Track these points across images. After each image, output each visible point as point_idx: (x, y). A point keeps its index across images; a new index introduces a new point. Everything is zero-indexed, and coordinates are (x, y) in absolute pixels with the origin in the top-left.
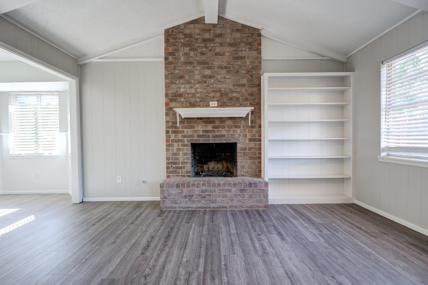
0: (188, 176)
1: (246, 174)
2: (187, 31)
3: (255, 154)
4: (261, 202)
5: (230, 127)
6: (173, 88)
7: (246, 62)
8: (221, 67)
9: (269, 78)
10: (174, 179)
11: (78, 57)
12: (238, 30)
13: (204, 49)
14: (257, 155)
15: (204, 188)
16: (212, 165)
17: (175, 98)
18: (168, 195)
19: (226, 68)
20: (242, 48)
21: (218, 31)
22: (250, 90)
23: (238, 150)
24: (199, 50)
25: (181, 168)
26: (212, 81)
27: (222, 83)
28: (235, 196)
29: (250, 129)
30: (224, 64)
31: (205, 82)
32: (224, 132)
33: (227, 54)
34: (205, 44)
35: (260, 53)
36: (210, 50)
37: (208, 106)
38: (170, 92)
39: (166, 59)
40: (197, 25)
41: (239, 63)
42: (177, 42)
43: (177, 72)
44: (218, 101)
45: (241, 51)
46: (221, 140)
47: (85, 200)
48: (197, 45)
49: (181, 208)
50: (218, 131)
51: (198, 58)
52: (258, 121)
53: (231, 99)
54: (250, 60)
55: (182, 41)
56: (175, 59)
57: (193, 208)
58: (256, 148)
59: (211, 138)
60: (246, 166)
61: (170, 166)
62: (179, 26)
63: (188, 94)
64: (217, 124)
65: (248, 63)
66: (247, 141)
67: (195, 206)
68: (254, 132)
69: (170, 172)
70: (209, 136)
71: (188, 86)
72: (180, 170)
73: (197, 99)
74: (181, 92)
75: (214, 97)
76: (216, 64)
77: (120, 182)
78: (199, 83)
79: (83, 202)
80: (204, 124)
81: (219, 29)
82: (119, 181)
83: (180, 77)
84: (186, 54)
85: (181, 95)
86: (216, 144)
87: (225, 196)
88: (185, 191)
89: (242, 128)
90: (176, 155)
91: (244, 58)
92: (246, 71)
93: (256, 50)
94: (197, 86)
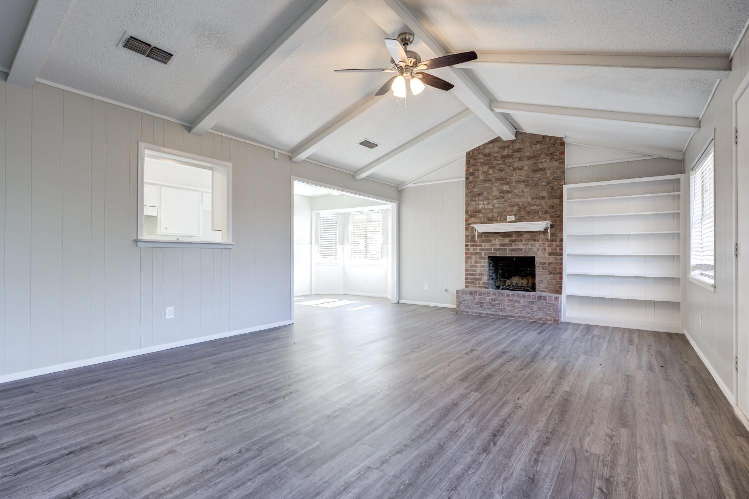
0: (485, 287)
1: (546, 290)
2: (487, 151)
3: (556, 270)
4: (551, 316)
5: (528, 241)
6: (472, 205)
7: (546, 173)
8: (519, 182)
9: (568, 189)
10: (471, 288)
11: (398, 185)
12: (538, 142)
13: (502, 166)
14: (558, 271)
15: (494, 297)
16: (515, 280)
17: (474, 214)
18: (463, 301)
19: (524, 181)
20: (542, 159)
21: (517, 146)
22: (550, 202)
23: (537, 265)
24: (498, 167)
25: (478, 279)
26: (510, 195)
27: (520, 197)
28: (524, 307)
29: (549, 243)
30: (523, 178)
31: (503, 198)
32: (521, 245)
33: (526, 168)
34: (504, 161)
35: (563, 162)
36: (509, 166)
37: (505, 220)
38: (470, 208)
39: (467, 179)
40: (496, 144)
41: (539, 175)
42: (477, 162)
43: (476, 190)
44: (515, 215)
45: (542, 162)
46: (518, 254)
47: (401, 301)
48: (495, 163)
49: (473, 313)
50: (515, 245)
51: (496, 175)
52: (559, 235)
53: (529, 212)
54: (551, 170)
55: (482, 160)
56: (475, 178)
57: (484, 314)
58: (556, 263)
59: (508, 252)
60: (545, 282)
61: (468, 277)
62: (479, 147)
63: (486, 210)
64: (514, 237)
65: (548, 175)
66: (546, 255)
67: (485, 312)
68: (555, 246)
69: (468, 283)
70: (506, 250)
71: (486, 202)
72: (478, 281)
73: (494, 214)
74: (480, 208)
75: (511, 211)
76: (514, 179)
77: (427, 289)
78: (497, 198)
79: (398, 303)
80: (501, 238)
81: (518, 144)
82: (426, 288)
83: (479, 195)
84: (485, 173)
85: (479, 211)
86: (516, 257)
87: (513, 306)
88: (477, 298)
89: (541, 242)
90: (474, 267)
91: (544, 169)
92: (546, 182)
93: (558, 160)
94: (495, 201)
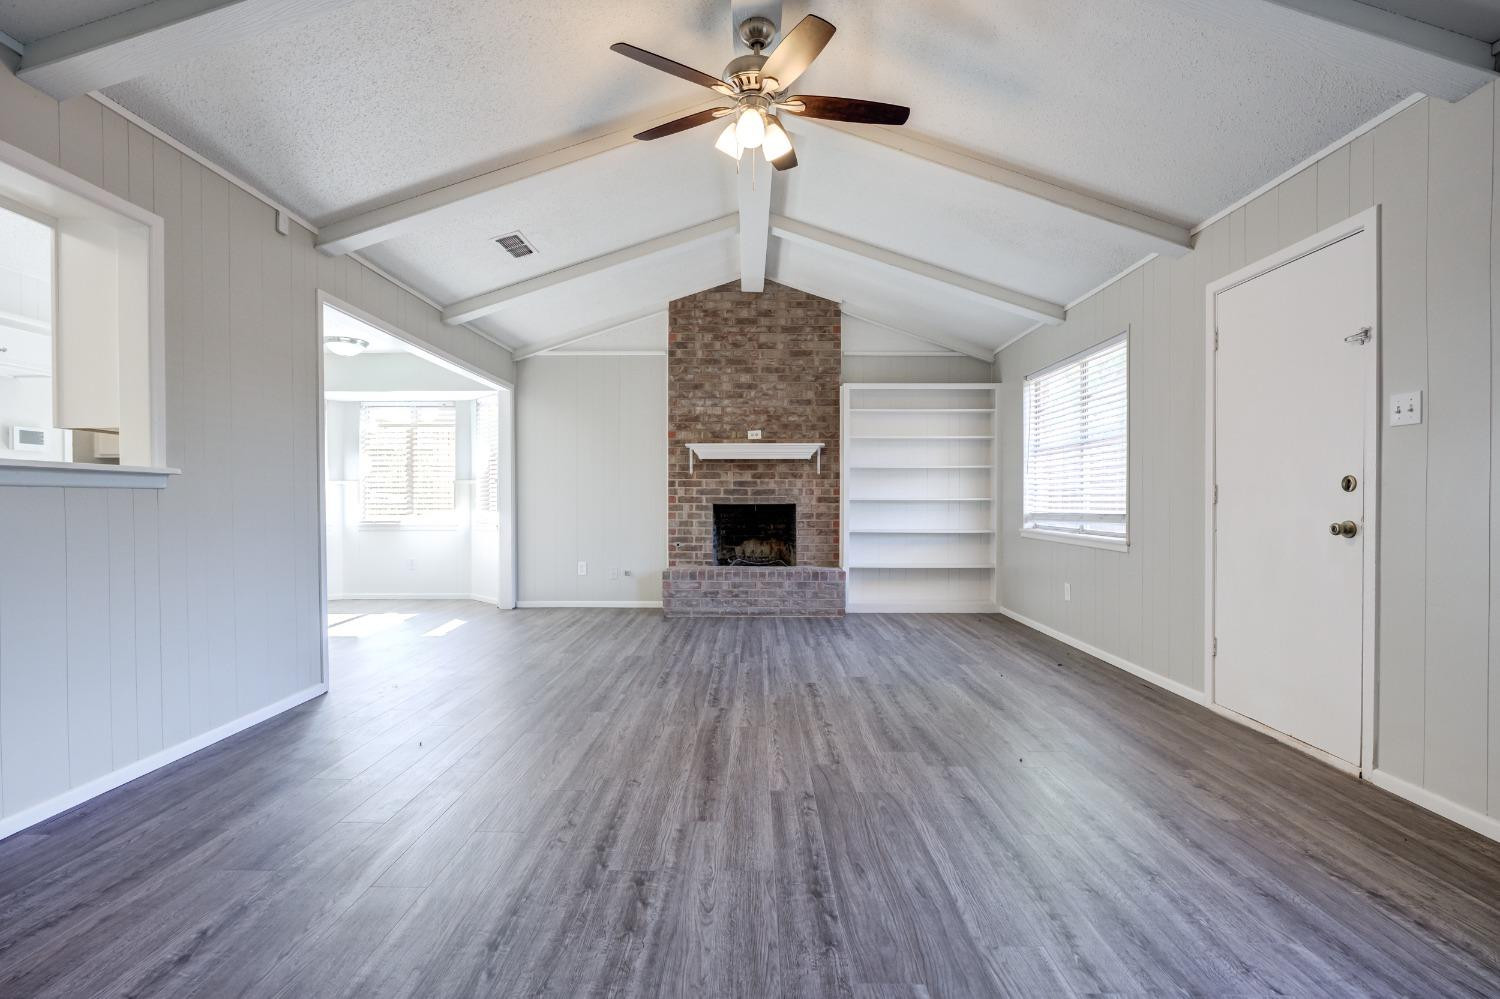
0: (706, 563)
1: (812, 561)
2: (710, 305)
3: (828, 525)
4: (833, 607)
5: (784, 476)
6: (684, 406)
7: (813, 360)
8: (768, 370)
9: (852, 391)
10: (682, 568)
11: (515, 349)
12: (799, 304)
13: (739, 338)
14: (832, 528)
15: (737, 580)
16: (750, 547)
17: (687, 423)
18: (677, 592)
19: (777, 370)
20: (807, 335)
21: (765, 305)
22: (821, 410)
23: (798, 519)
24: (731, 339)
25: (694, 548)
26: (753, 393)
27: (771, 397)
28: (790, 593)
29: (819, 481)
30: (775, 364)
31: (741, 396)
32: (772, 485)
33: (780, 346)
34: (741, 329)
35: (838, 345)
36: (750, 340)
37: (744, 438)
38: (678, 412)
39: (672, 353)
40: (726, 295)
41: (801, 362)
42: (691, 324)
43: (690, 377)
44: (763, 429)
45: (805, 340)
46: (768, 499)
47: (521, 604)
48: (726, 330)
49: (699, 613)
50: (762, 483)
51: (728, 354)
52: (833, 466)
53: (785, 426)
54: (821, 356)
55: (700, 321)
56: (688, 353)
57: (718, 613)
58: (829, 515)
59: (749, 496)
60: (812, 546)
61: (675, 544)
62: (695, 295)
63: (709, 416)
64: (761, 470)
65: (817, 363)
66: (814, 502)
67: (721, 610)
68: (827, 486)
69: (676, 556)
70: (746, 493)
71: (709, 402)
72: (694, 552)
73: (725, 426)
74: (697, 412)
75: (756, 422)
76: (760, 363)
77: (584, 573)
78: (730, 397)
79: (515, 608)
80: (737, 471)
81: (766, 302)
82: (582, 571)
83: (696, 387)
84: (707, 346)
85: (696, 419)
86: (758, 506)
87: (772, 594)
88: (706, 585)
89: (805, 478)
90: (687, 526)
91: (811, 353)
92: (814, 376)
93: (832, 340)
94: (726, 402)
